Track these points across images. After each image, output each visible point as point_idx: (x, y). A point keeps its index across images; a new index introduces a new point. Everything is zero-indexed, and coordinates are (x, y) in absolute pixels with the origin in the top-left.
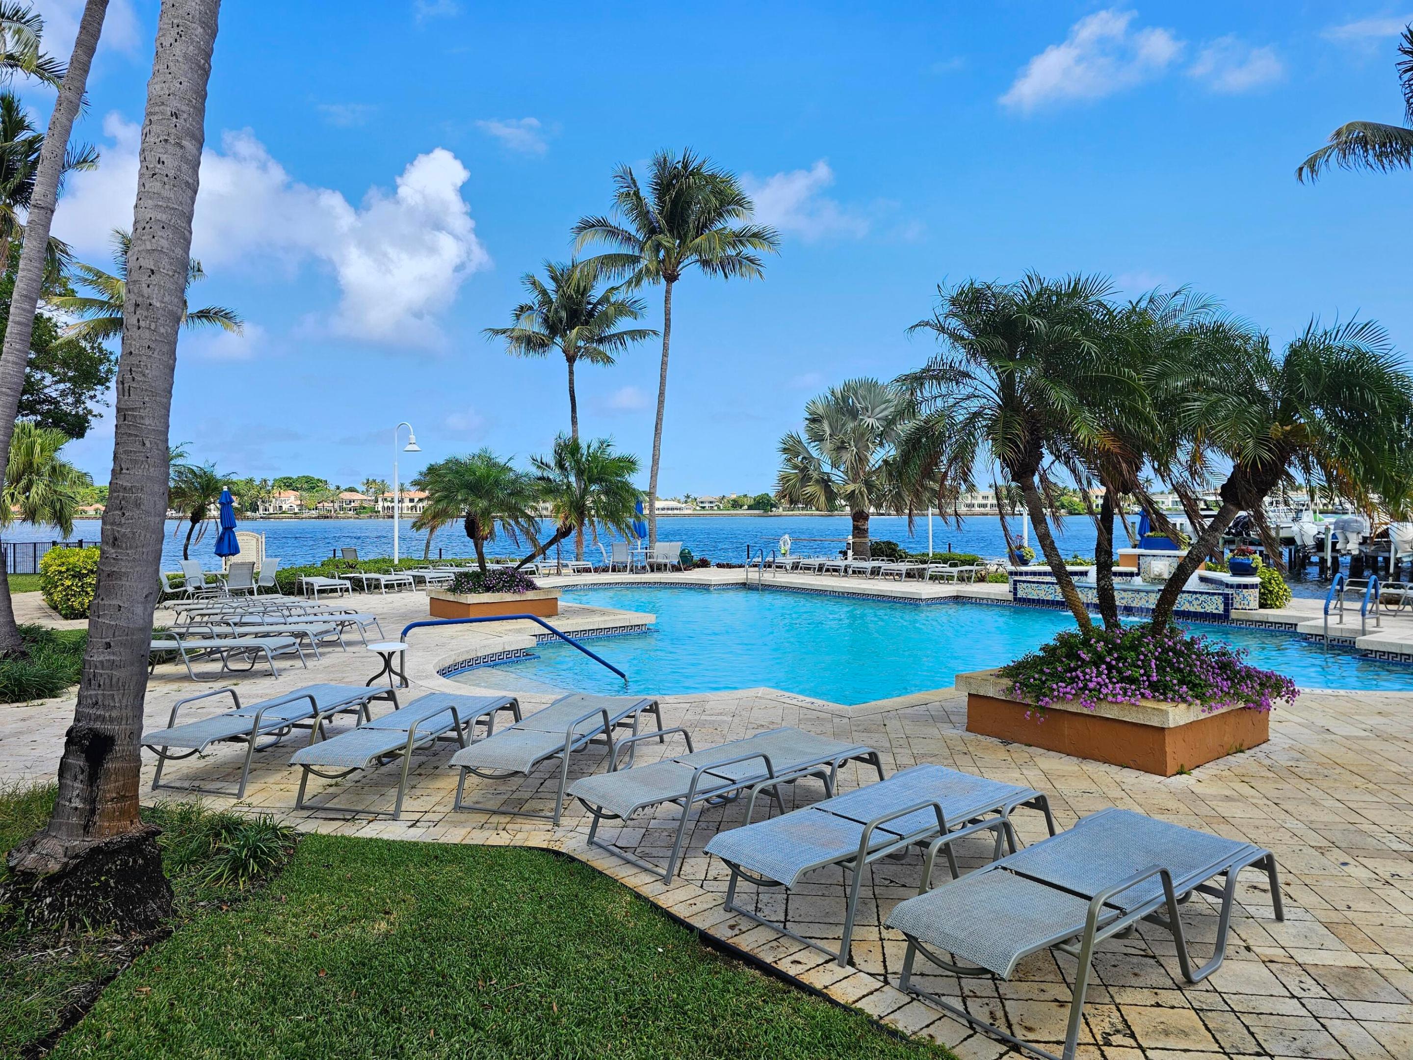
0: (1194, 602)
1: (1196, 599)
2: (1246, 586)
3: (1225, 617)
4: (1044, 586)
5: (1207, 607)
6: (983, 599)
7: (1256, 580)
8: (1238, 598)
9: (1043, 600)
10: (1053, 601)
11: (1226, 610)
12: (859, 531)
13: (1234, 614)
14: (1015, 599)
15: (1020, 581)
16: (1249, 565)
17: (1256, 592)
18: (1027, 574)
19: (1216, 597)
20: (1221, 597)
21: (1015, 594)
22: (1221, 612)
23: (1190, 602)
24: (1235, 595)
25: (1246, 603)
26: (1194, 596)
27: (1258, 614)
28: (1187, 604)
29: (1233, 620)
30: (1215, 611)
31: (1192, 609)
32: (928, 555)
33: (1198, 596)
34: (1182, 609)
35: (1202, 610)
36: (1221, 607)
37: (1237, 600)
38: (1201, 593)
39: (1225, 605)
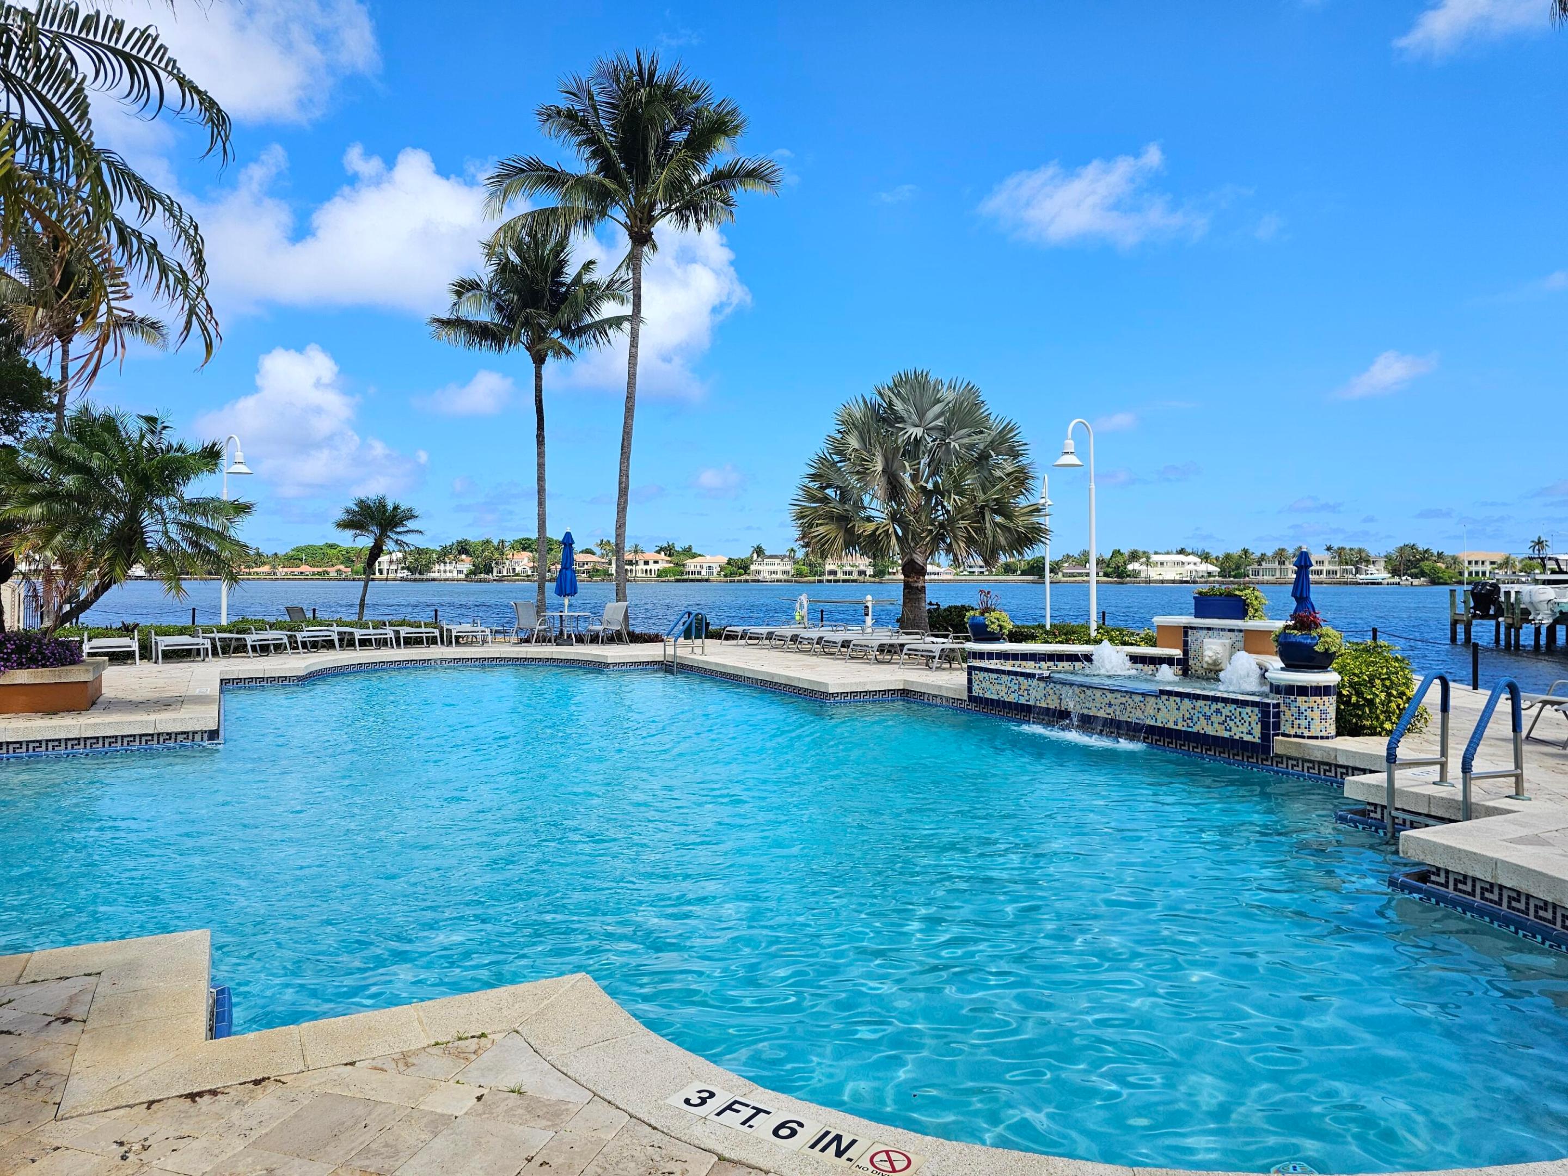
0: (1214, 718)
1: (1218, 711)
2: (1303, 691)
3: (1259, 750)
4: (1005, 678)
5: (1234, 729)
6: (935, 696)
7: (1330, 678)
8: (1288, 713)
9: (1004, 702)
10: (1016, 704)
11: (1265, 737)
12: (913, 592)
13: (1279, 745)
14: (972, 699)
15: (976, 668)
16: (1310, 647)
17: (1330, 704)
18: (990, 656)
19: (1248, 709)
20: (1256, 710)
21: (970, 689)
22: (1257, 740)
23: (1208, 718)
24: (1282, 708)
25: (1304, 723)
26: (1214, 706)
27: (1320, 748)
28: (1203, 721)
29: (1277, 756)
30: (1247, 738)
31: (1210, 731)
32: (1044, 626)
33: (1220, 705)
34: (1195, 730)
35: (1227, 735)
36: (1257, 730)
37: (1287, 716)
38: (1225, 701)
39: (1265, 726)
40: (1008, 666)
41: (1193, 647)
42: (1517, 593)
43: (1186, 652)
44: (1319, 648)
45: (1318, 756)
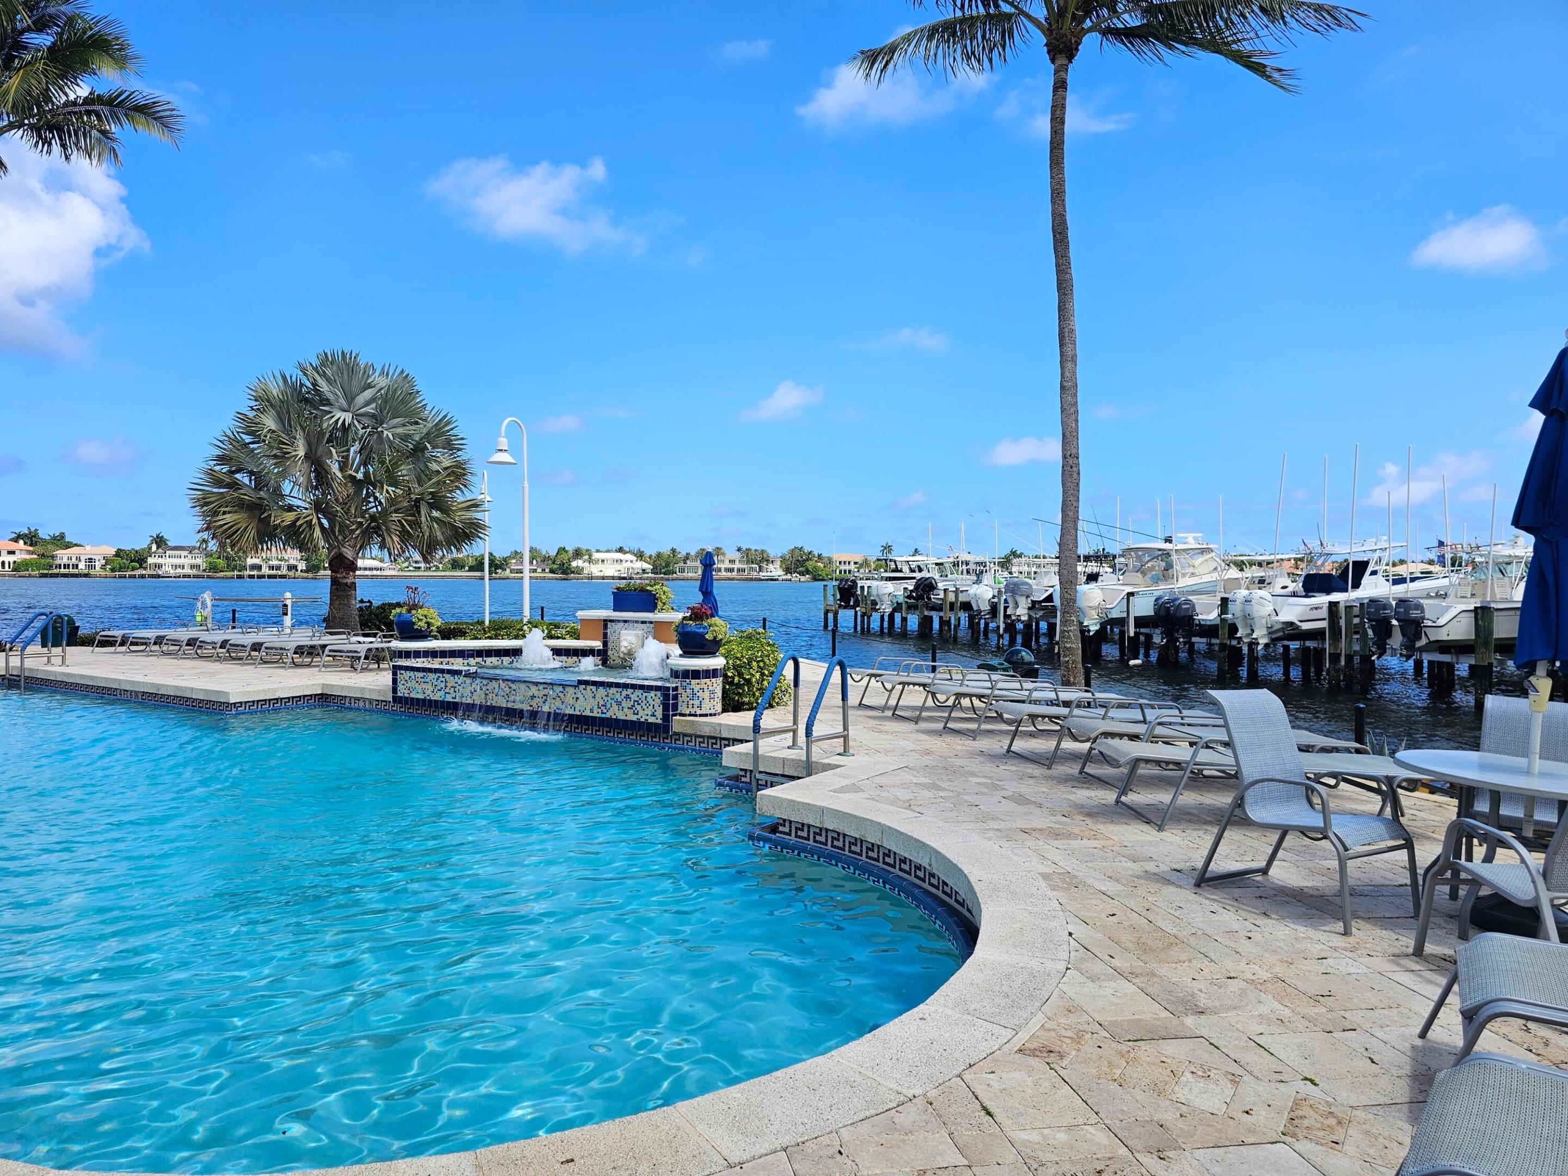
0: (624, 704)
1: (627, 697)
2: (696, 674)
3: (661, 730)
4: (432, 676)
5: (641, 713)
6: (358, 699)
7: (717, 662)
8: (684, 695)
9: (430, 701)
10: (442, 702)
11: (666, 718)
12: (341, 590)
13: (678, 724)
14: (396, 699)
15: (401, 668)
16: (702, 636)
17: (717, 685)
18: (417, 654)
19: (653, 693)
20: (659, 693)
21: (395, 690)
22: (660, 721)
23: (619, 703)
24: (680, 691)
25: (696, 703)
26: (625, 693)
27: (708, 724)
28: (615, 707)
29: (676, 734)
30: (651, 720)
31: (621, 716)
33: (630, 691)
34: (608, 715)
35: (634, 718)
36: (659, 713)
37: (683, 698)
38: (634, 687)
39: (666, 707)
40: (435, 664)
41: (611, 638)
42: (869, 587)
43: (605, 644)
44: (709, 637)
45: (707, 731)
